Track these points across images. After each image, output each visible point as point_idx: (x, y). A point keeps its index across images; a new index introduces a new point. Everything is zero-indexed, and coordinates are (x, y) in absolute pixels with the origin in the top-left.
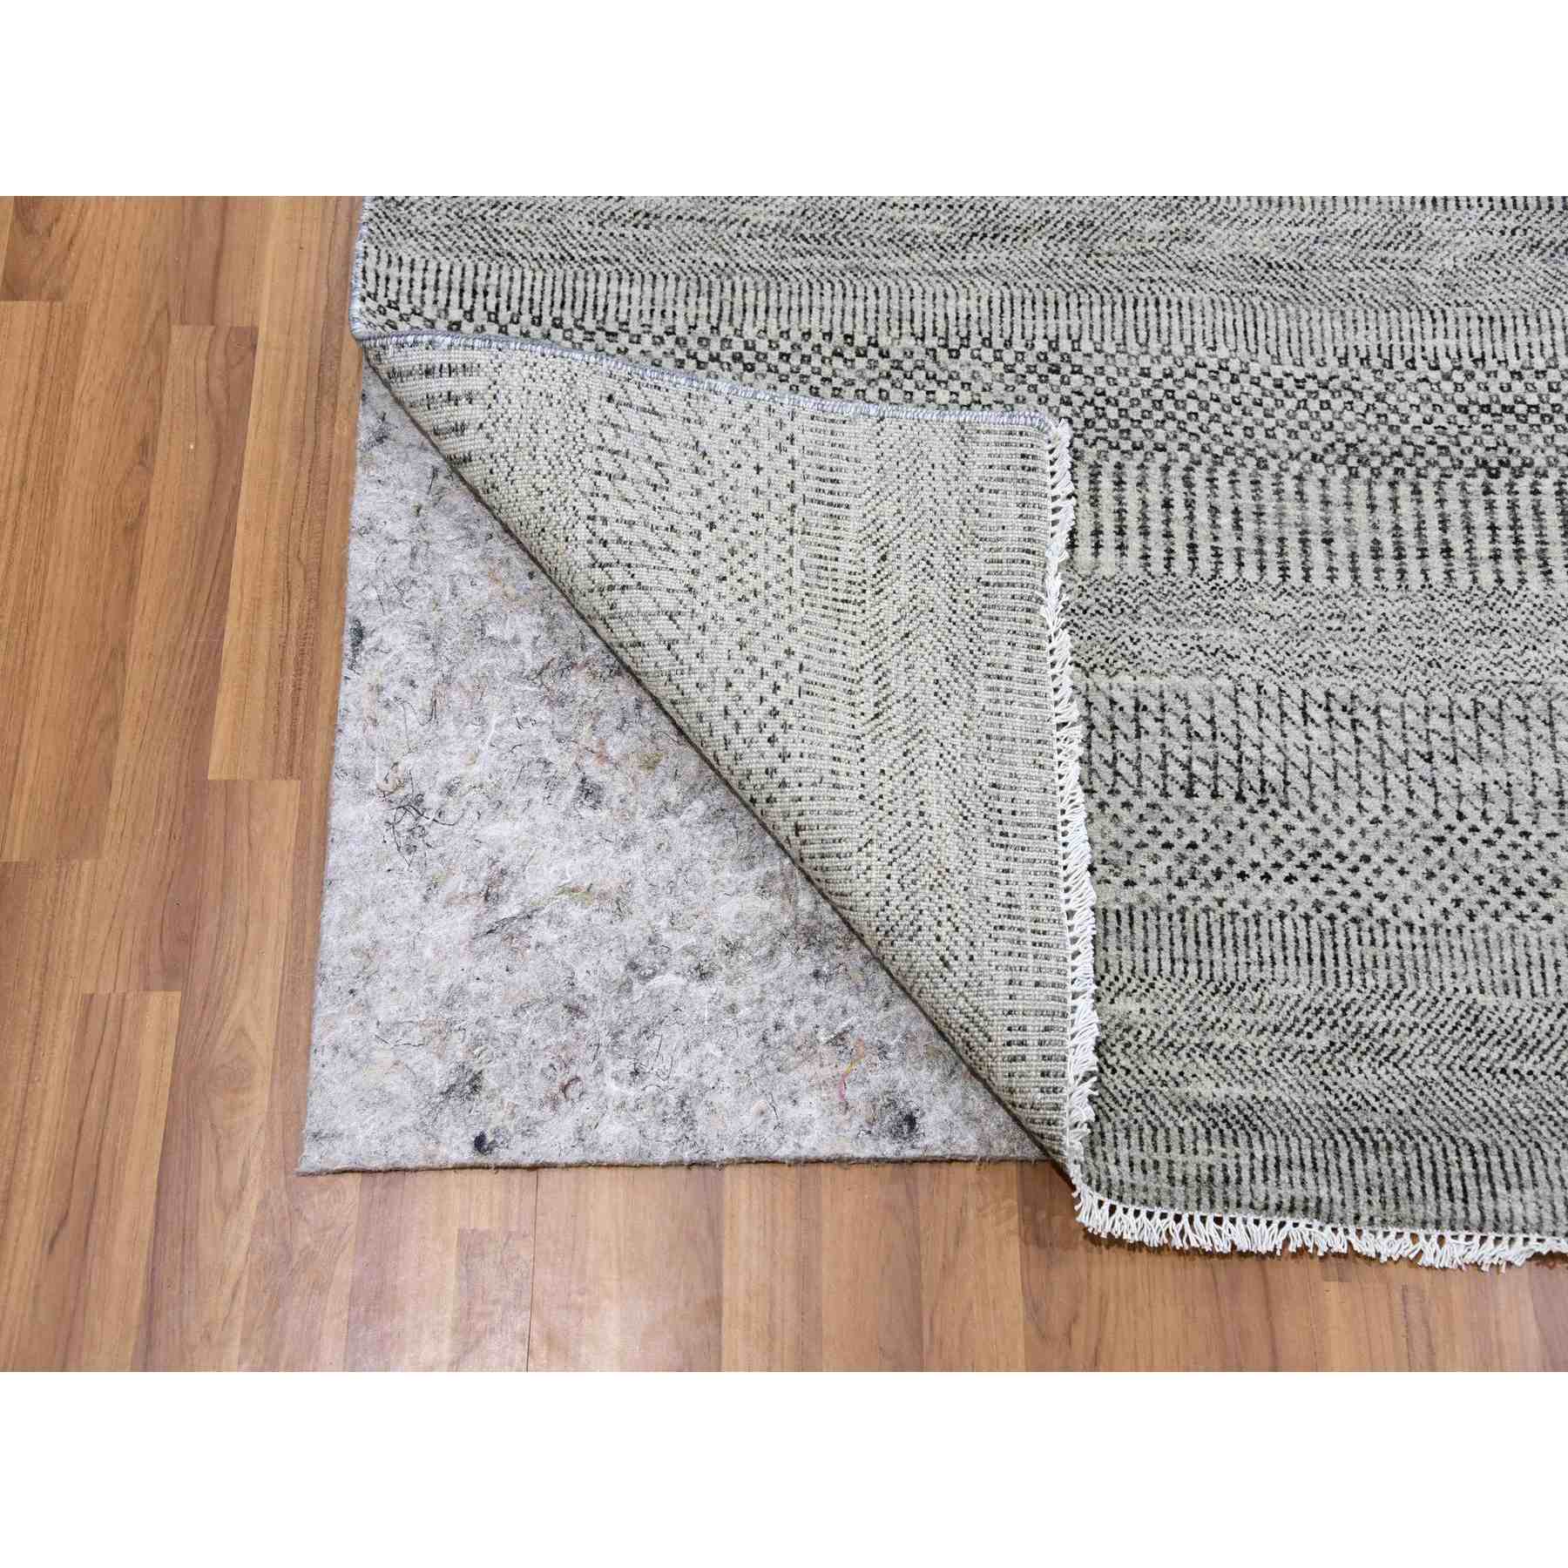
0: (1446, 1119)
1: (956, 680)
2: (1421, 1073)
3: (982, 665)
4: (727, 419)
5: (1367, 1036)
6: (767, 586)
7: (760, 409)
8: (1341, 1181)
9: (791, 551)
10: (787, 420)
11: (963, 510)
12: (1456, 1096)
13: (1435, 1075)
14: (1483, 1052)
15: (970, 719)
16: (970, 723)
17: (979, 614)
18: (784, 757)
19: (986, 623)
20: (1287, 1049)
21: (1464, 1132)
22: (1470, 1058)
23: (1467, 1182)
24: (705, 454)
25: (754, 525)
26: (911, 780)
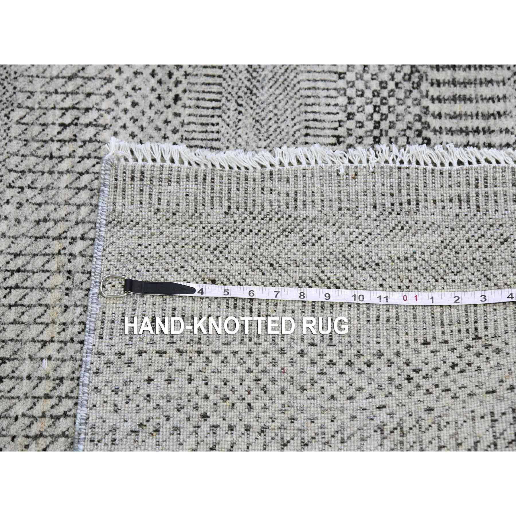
1: (302, 230)
3: (288, 212)
4: (110, 407)
6: (249, 371)
7: (97, 381)
9: (217, 353)
10: (104, 359)
11: (174, 224)
15: (328, 222)
16: (332, 222)
17: (251, 213)
18: (380, 355)
19: (258, 209)
24: (141, 425)
25: (198, 382)
26: (383, 266)
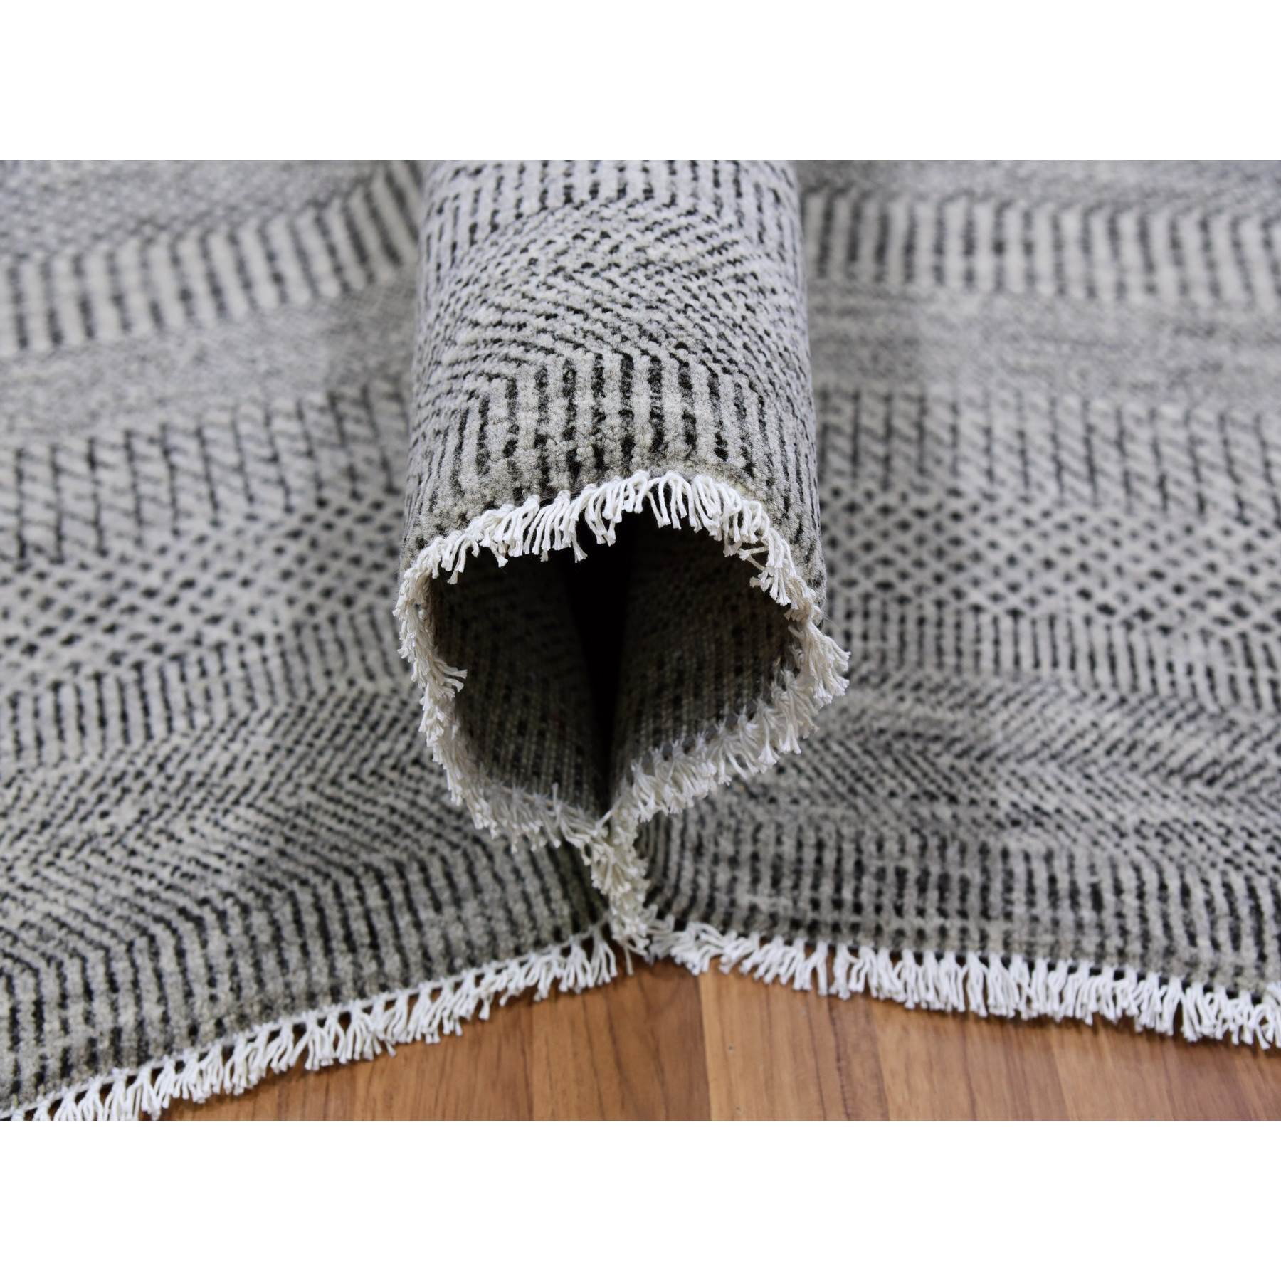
0: (335, 848)
2: (292, 802)
5: (201, 785)
8: (161, 987)
12: (348, 814)
13: (313, 797)
14: (383, 747)
20: (65, 845)
21: (364, 856)
22: (365, 760)
23: (375, 918)
